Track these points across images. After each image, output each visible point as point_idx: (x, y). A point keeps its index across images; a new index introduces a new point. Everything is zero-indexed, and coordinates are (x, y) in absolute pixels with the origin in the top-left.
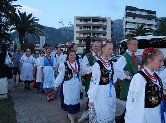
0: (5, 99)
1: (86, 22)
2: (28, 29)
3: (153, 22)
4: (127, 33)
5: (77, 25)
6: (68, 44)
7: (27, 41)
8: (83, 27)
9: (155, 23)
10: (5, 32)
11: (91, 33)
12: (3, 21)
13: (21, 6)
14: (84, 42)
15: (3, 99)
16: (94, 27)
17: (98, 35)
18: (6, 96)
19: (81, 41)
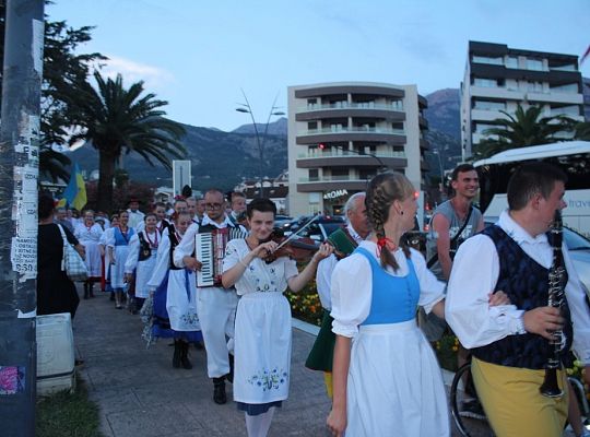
0: (65, 394)
1: (329, 105)
2: (131, 135)
3: (570, 95)
4: (477, 138)
5: (300, 117)
6: (267, 185)
7: (127, 178)
8: (319, 124)
9: (579, 99)
10: (50, 149)
11: (351, 144)
12: (43, 111)
13: (105, 58)
14: (324, 175)
15: (59, 393)
16: (359, 121)
17: (373, 149)
18: (68, 382)
19: (313, 174)
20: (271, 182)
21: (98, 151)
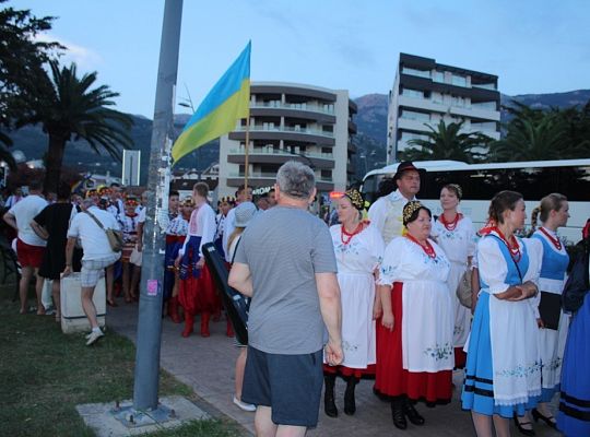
1: (262, 103)
3: (488, 111)
4: (402, 146)
6: (194, 176)
8: (253, 121)
9: (497, 116)
11: (282, 142)
13: (64, 48)
14: (254, 171)
16: (291, 122)
17: (303, 149)
19: (242, 169)
20: (199, 174)
21: (48, 135)
